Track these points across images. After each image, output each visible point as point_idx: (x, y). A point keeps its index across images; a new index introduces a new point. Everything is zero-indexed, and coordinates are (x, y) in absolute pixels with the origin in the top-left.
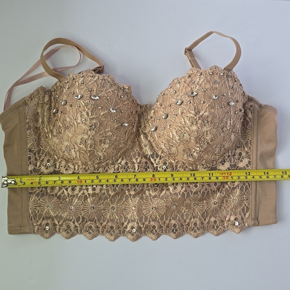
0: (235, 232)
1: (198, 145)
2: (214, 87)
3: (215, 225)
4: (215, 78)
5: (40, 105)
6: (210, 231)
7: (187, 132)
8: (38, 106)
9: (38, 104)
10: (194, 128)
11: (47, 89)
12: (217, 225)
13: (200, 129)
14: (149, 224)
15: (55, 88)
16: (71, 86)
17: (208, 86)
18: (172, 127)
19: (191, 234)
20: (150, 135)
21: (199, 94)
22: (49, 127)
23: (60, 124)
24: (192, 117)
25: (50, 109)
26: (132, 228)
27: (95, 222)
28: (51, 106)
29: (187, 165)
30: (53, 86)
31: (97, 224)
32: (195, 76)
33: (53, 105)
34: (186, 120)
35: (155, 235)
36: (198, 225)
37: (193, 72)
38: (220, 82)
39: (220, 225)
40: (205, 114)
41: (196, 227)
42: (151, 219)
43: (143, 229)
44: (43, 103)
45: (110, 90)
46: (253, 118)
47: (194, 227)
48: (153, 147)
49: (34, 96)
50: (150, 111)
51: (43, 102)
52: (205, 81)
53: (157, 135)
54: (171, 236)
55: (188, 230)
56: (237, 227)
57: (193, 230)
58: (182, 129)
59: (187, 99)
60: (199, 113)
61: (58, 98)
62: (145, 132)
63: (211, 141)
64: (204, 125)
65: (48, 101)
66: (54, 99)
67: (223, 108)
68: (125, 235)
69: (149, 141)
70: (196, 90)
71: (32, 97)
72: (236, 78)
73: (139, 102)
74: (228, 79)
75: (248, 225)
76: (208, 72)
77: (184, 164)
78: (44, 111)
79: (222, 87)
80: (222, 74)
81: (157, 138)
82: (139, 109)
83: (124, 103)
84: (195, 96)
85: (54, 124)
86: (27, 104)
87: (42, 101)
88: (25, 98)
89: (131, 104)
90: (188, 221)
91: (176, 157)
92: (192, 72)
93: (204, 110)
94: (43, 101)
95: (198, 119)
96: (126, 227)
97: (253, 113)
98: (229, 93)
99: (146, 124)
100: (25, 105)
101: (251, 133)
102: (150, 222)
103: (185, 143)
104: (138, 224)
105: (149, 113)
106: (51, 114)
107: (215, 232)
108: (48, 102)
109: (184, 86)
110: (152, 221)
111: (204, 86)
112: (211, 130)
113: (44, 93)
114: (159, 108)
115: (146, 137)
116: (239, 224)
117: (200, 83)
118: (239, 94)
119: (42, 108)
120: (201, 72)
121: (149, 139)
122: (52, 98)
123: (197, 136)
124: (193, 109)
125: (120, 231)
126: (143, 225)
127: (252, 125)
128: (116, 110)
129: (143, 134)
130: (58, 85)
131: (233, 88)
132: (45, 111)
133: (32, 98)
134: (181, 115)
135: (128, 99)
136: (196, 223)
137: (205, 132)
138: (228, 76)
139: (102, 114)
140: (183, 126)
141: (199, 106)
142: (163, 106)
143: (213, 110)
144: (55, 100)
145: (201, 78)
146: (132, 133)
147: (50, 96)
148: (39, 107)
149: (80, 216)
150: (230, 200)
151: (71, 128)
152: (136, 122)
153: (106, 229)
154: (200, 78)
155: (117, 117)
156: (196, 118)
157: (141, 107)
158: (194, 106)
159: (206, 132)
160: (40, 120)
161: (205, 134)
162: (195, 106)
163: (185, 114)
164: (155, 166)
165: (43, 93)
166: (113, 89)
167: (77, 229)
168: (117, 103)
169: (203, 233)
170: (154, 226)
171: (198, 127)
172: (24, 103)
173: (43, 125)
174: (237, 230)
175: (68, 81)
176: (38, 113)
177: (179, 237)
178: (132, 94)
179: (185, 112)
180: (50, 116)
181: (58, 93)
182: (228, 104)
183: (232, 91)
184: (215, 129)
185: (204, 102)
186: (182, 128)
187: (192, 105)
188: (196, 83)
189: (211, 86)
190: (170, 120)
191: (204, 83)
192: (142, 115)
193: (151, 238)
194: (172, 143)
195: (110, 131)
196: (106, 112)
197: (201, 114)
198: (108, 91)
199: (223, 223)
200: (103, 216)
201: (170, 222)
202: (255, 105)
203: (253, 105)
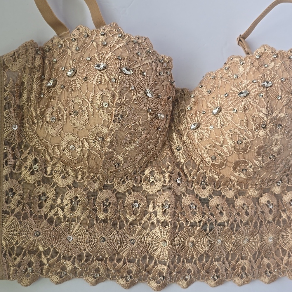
1: (260, 159)
3: (268, 270)
5: (27, 71)
6: (261, 278)
7: (249, 138)
8: (24, 71)
9: (24, 68)
10: (261, 133)
11: (39, 46)
13: (270, 136)
14: (183, 266)
15: (51, 45)
16: (83, 46)
17: (287, 75)
18: (227, 127)
19: (234, 282)
20: (186, 134)
22: (39, 107)
23: (60, 105)
24: (261, 118)
25: (41, 79)
27: (106, 262)
28: (43, 74)
29: (235, 183)
30: (48, 43)
31: (109, 266)
33: (47, 73)
34: (251, 120)
37: (266, 51)
39: (274, 270)
40: (279, 115)
42: (185, 259)
44: (32, 68)
45: (147, 62)
47: (241, 273)
48: (189, 151)
49: (19, 55)
50: (189, 99)
51: (33, 66)
52: (283, 68)
53: (198, 136)
55: (232, 276)
58: (242, 133)
60: (272, 113)
61: (56, 61)
62: (179, 128)
63: (278, 155)
64: (276, 131)
65: (39, 66)
66: (50, 63)
69: (184, 142)
70: (270, 78)
71: (16, 56)
76: (286, 55)
77: (230, 180)
78: (33, 81)
81: (196, 140)
83: (163, 84)
84: (268, 87)
85: (48, 103)
86: (7, 67)
87: (31, 64)
88: (4, 57)
89: (169, 85)
90: (233, 263)
91: (221, 171)
93: (279, 110)
94: (32, 65)
95: (269, 121)
96: (149, 272)
99: (182, 118)
100: (3, 68)
103: (241, 153)
105: (187, 102)
106: (44, 87)
107: (267, 280)
108: (40, 68)
109: (251, 70)
110: (187, 262)
111: (282, 74)
112: (283, 139)
113: (35, 51)
114: (205, 97)
115: (180, 137)
117: (276, 69)
119: (31, 75)
121: (184, 138)
122: (46, 62)
123: (263, 145)
124: (266, 107)
129: (176, 130)
130: (56, 41)
132: (34, 81)
133: (15, 58)
134: (244, 112)
135: (167, 78)
136: (244, 266)
137: (274, 141)
139: (134, 98)
140: (244, 128)
141: (273, 103)
142: (213, 95)
143: (290, 112)
144: (51, 66)
146: (164, 128)
147: (43, 58)
148: (25, 73)
149: (84, 252)
150: (287, 234)
151: (81, 114)
152: (170, 113)
154: (275, 62)
155: (153, 105)
156: (266, 119)
157: (177, 91)
158: (267, 102)
160: (25, 96)
161: (274, 143)
163: (250, 112)
165: (34, 52)
166: (151, 61)
167: (75, 272)
168: (155, 84)
169: (249, 281)
171: (267, 132)
172: (3, 65)
173: (30, 104)
175: (76, 38)
176: (23, 83)
178: (172, 71)
179: (251, 108)
180: (42, 89)
181: (55, 55)
184: (287, 138)
185: (281, 98)
186: (242, 131)
187: (263, 100)
188: (270, 67)
190: (224, 118)
191: (281, 70)
192: (176, 103)
193: (182, 285)
194: (221, 151)
195: (141, 125)
196: (141, 95)
197: (274, 115)
198: (145, 62)
199: (279, 267)
200: (118, 254)
201: (211, 265)
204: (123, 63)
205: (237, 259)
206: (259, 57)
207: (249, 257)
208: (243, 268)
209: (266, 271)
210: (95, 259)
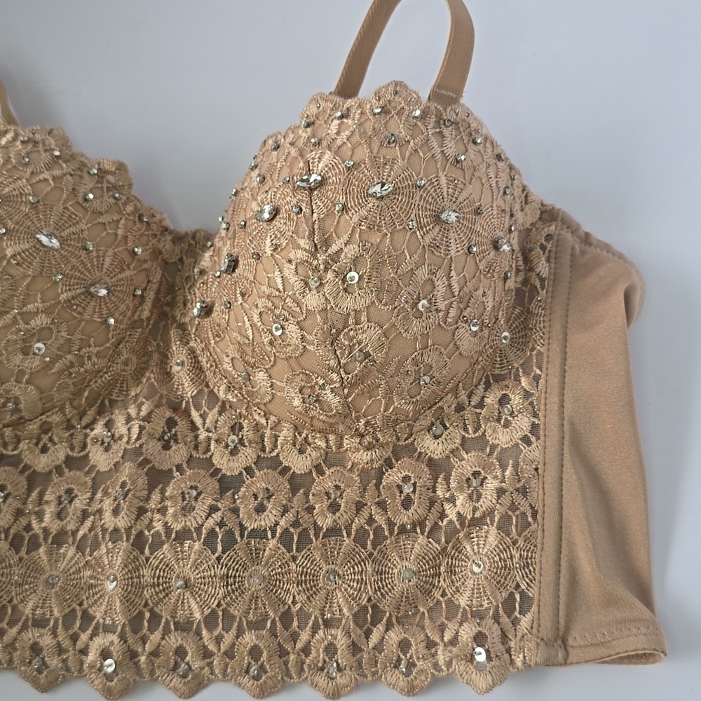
0: (475, 688)
1: (334, 364)
2: (384, 158)
4: (392, 124)
6: (386, 678)
7: (293, 317)
10: (313, 301)
12: (411, 657)
13: (332, 302)
14: (163, 638)
17: (363, 153)
18: (250, 298)
19: (315, 686)
20: (194, 330)
21: (331, 180)
24: (303, 262)
26: (105, 654)
29: (307, 435)
32: (325, 122)
34: (286, 273)
35: (186, 680)
36: (339, 652)
37: (321, 108)
38: (409, 142)
39: (418, 658)
40: (346, 250)
41: (331, 659)
42: (172, 623)
43: (143, 659)
45: (47, 175)
46: (552, 277)
47: (325, 661)
50: (203, 252)
52: (356, 138)
53: (212, 331)
54: (243, 688)
55: (302, 670)
56: (480, 668)
57: (322, 669)
58: (277, 304)
59: (288, 199)
60: (327, 246)
62: (183, 320)
63: (375, 350)
64: (345, 290)
67: (415, 232)
68: (86, 675)
70: (320, 168)
72: (477, 131)
73: (168, 223)
74: (441, 133)
75: (524, 663)
76: (368, 107)
77: (296, 429)
79: (415, 159)
80: (418, 113)
81: (212, 339)
82: (166, 244)
83: (101, 220)
84: (315, 189)
89: (130, 224)
90: (304, 635)
91: (270, 407)
92: (318, 108)
93: (345, 238)
95: (322, 267)
96: (84, 652)
97: (552, 260)
98: (443, 181)
101: (542, 325)
102: (166, 631)
103: (290, 357)
104: (126, 642)
105: (198, 259)
109: (289, 157)
110: (176, 629)
111: (350, 153)
112: (372, 308)
115: (185, 338)
116: (489, 658)
117: (339, 142)
120: (348, 109)
121: (192, 344)
123: (323, 329)
124: (308, 234)
125: (64, 661)
126: (144, 643)
127: (549, 300)
128: (62, 241)
129: (175, 326)
131: (458, 162)
134: (272, 254)
135: (117, 206)
136: (332, 644)
137: (349, 314)
138: (442, 122)
139: (10, 252)
140: (277, 293)
141: (328, 222)
142: (231, 232)
143: (375, 238)
145: (343, 127)
146: (136, 321)
152: (155, 287)
153: (18, 653)
154: (339, 128)
155: (69, 266)
156: (315, 263)
157: (178, 238)
159: (352, 313)
161: (351, 321)
162: (314, 223)
163: (283, 253)
164: (203, 435)
168: (68, 219)
169: (357, 686)
170: (181, 646)
171: (324, 295)
174: (482, 681)
177: (270, 694)
178: (134, 192)
179: (284, 244)
182: (437, 219)
183: (456, 173)
184: (385, 305)
185: (345, 209)
186: (276, 301)
187: (304, 219)
188: (324, 144)
189: (371, 152)
190: (243, 277)
191: (350, 145)
193: (175, 690)
194: (252, 357)
195: (42, 312)
196: (27, 246)
198: (41, 177)
199: (433, 650)
200: (14, 608)
201: (237, 637)
202: (563, 232)
203: (557, 232)
205: (313, 624)
206: (308, 125)
207: (344, 621)
208: (331, 649)
209: (399, 660)
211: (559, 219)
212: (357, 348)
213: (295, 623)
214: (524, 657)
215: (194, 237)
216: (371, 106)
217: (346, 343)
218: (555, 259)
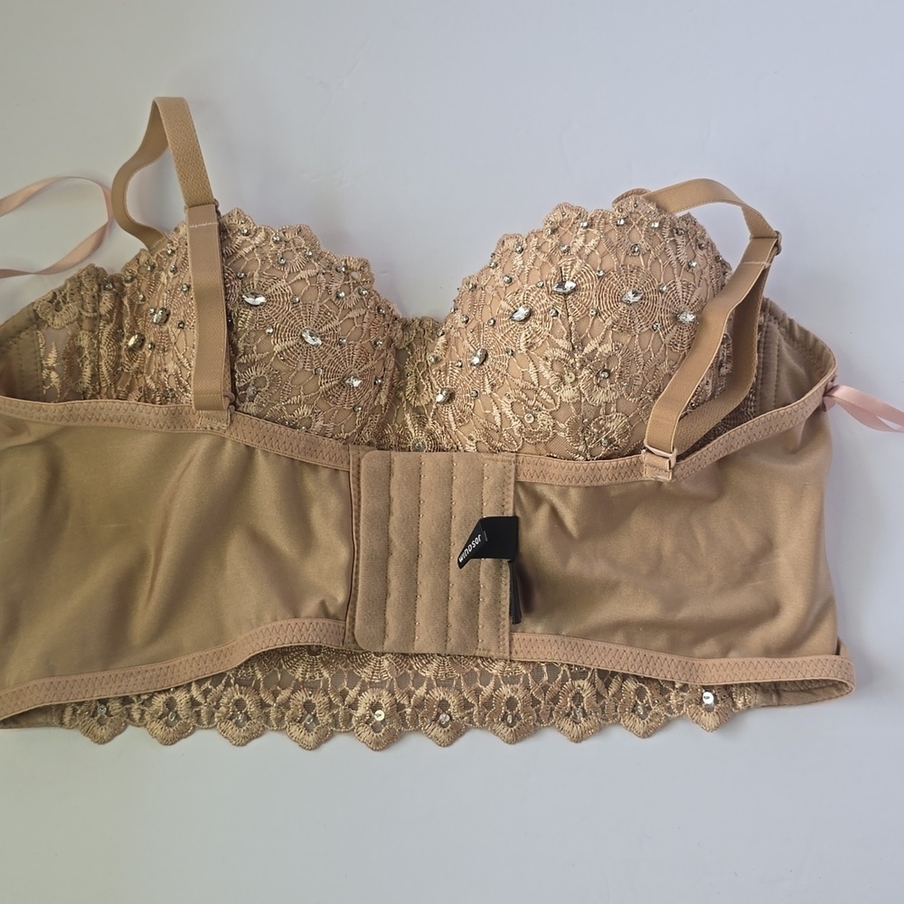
0: (704, 726)
1: (581, 448)
2: (630, 266)
3: (639, 702)
4: (635, 235)
5: (86, 324)
6: (624, 721)
7: (546, 407)
8: (81, 326)
9: (80, 320)
10: (567, 393)
11: (109, 273)
12: (647, 702)
13: (587, 396)
14: (427, 693)
15: (135, 269)
16: (182, 262)
17: (611, 262)
18: (500, 390)
19: (561, 730)
20: (432, 414)
21: (584, 286)
22: (115, 392)
23: (148, 381)
24: (560, 360)
25: (117, 336)
26: (375, 707)
27: (256, 689)
28: (121, 327)
30: (130, 264)
31: (262, 695)
32: (570, 229)
33: (127, 322)
34: (542, 368)
35: (446, 729)
36: (585, 700)
37: (566, 216)
38: (650, 251)
39: (654, 703)
40: (600, 350)
41: (577, 706)
42: (434, 682)
43: (409, 710)
44: (95, 318)
45: (303, 274)
46: (761, 366)
47: (571, 708)
49: (64, 297)
50: (434, 339)
51: (95, 314)
52: (603, 247)
53: (454, 416)
54: (497, 735)
55: (551, 716)
56: (709, 709)
57: (568, 715)
58: (530, 396)
59: (543, 302)
60: (584, 346)
61: (144, 300)
62: (418, 404)
63: (620, 436)
64: (598, 385)
65: (110, 312)
66: (132, 304)
67: (658, 333)
68: (353, 730)
69: (430, 433)
70: (572, 274)
71: (59, 298)
72: (703, 237)
73: (397, 312)
74: (674, 241)
75: (744, 704)
76: (611, 218)
78: (99, 342)
79: (656, 265)
80: (657, 225)
81: (453, 424)
82: (398, 333)
83: (350, 315)
84: (569, 294)
85: (131, 382)
86: (46, 322)
87: (90, 310)
88: (35, 305)
89: (373, 317)
90: (554, 687)
92: (563, 216)
93: (599, 338)
94: (95, 311)
95: (578, 364)
96: (354, 706)
97: (762, 350)
98: (679, 285)
99: (422, 380)
100: (35, 326)
101: (753, 410)
102: (430, 687)
103: (539, 442)
104: (393, 695)
105: (430, 347)
106: (123, 353)
107: (640, 726)
108: (111, 316)
109: (537, 261)
110: (438, 686)
111: (599, 261)
112: (621, 401)
113: (99, 285)
114: (461, 330)
115: (421, 421)
116: (716, 701)
117: (587, 251)
118: (710, 287)
119: (93, 332)
120: (592, 219)
121: (429, 426)
122: (126, 302)
123: (576, 419)
124: (565, 335)
125: (334, 716)
126: (410, 697)
127: (759, 387)
128: (322, 338)
129: (410, 410)
130: (143, 260)
131: (690, 267)
132: (103, 341)
133: (59, 302)
134: (527, 352)
135: (362, 302)
136: (579, 693)
137: (600, 406)
138: (675, 231)
139: (277, 348)
140: (532, 386)
141: (583, 324)
142: (472, 325)
143: (626, 339)
144: (136, 308)
145: (589, 235)
146: (376, 407)
147: (118, 297)
148: (81, 329)
151: (180, 394)
152: (390, 374)
153: (290, 712)
154: (585, 237)
155: (327, 360)
156: (572, 361)
157: (406, 326)
158: (567, 326)
159: (603, 405)
160: (87, 372)
161: (602, 411)
162: (570, 325)
163: (538, 351)
165: (96, 286)
166: (312, 272)
167: (196, 712)
168: (324, 316)
169: (599, 729)
170: (444, 700)
171: (579, 389)
172: (34, 321)
173: (98, 387)
174: (710, 719)
175: (174, 248)
176: (80, 350)
177: (523, 738)
178: (375, 287)
179: (540, 343)
180: (119, 356)
181: (143, 288)
182: (675, 319)
183: (688, 278)
184: (632, 397)
185: (598, 314)
186: (530, 393)
187: (560, 321)
188: (573, 251)
189: (620, 262)
190: (493, 370)
191: (597, 253)
192: (409, 353)
193: (435, 738)
194: (499, 441)
195: (304, 403)
196: (292, 343)
197: (587, 350)
198: (298, 277)
199: (666, 696)
201: (495, 690)
202: (771, 324)
203: (766, 324)
204: (249, 285)
205: (562, 678)
206: (554, 231)
207: (590, 674)
208: (577, 698)
209: (636, 705)
210: (232, 681)
211: (768, 310)
212: (604, 435)
213: (546, 678)
214: (745, 700)
215: (421, 324)
216: (614, 217)
217: (595, 430)
218: (764, 348)
